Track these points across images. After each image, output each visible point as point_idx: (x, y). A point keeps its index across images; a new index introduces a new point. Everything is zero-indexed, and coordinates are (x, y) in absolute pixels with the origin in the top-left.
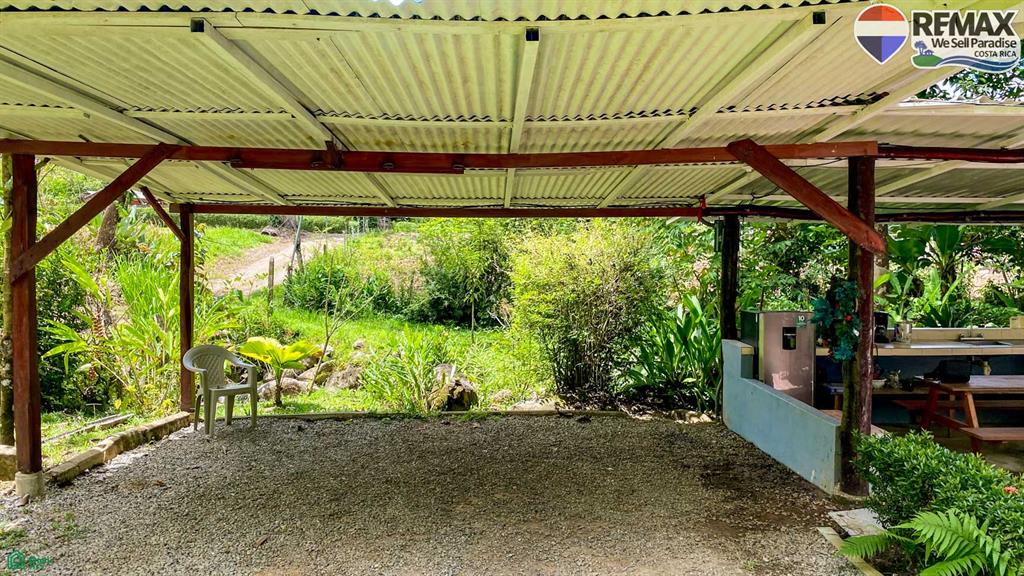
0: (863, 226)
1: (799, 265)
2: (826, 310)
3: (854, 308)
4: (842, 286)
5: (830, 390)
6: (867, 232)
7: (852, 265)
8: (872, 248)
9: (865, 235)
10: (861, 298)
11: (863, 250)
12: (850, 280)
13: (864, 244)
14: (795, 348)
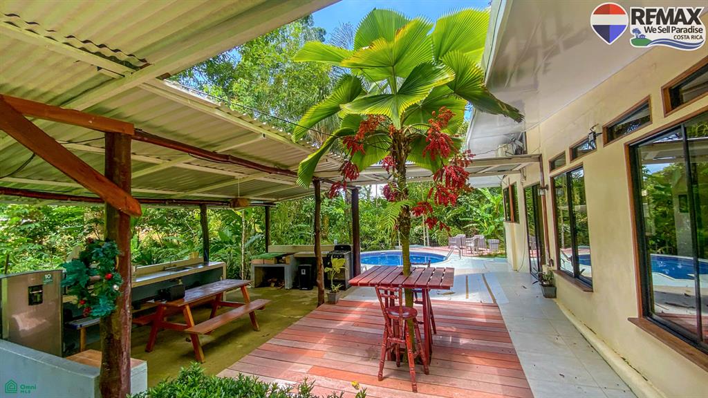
0: (122, 192)
1: (42, 237)
2: (80, 271)
3: (114, 265)
4: (100, 247)
5: (76, 327)
6: (126, 198)
7: (110, 226)
8: (130, 212)
9: (124, 200)
10: (120, 256)
11: (121, 213)
12: (107, 240)
13: (123, 208)
14: (41, 302)
